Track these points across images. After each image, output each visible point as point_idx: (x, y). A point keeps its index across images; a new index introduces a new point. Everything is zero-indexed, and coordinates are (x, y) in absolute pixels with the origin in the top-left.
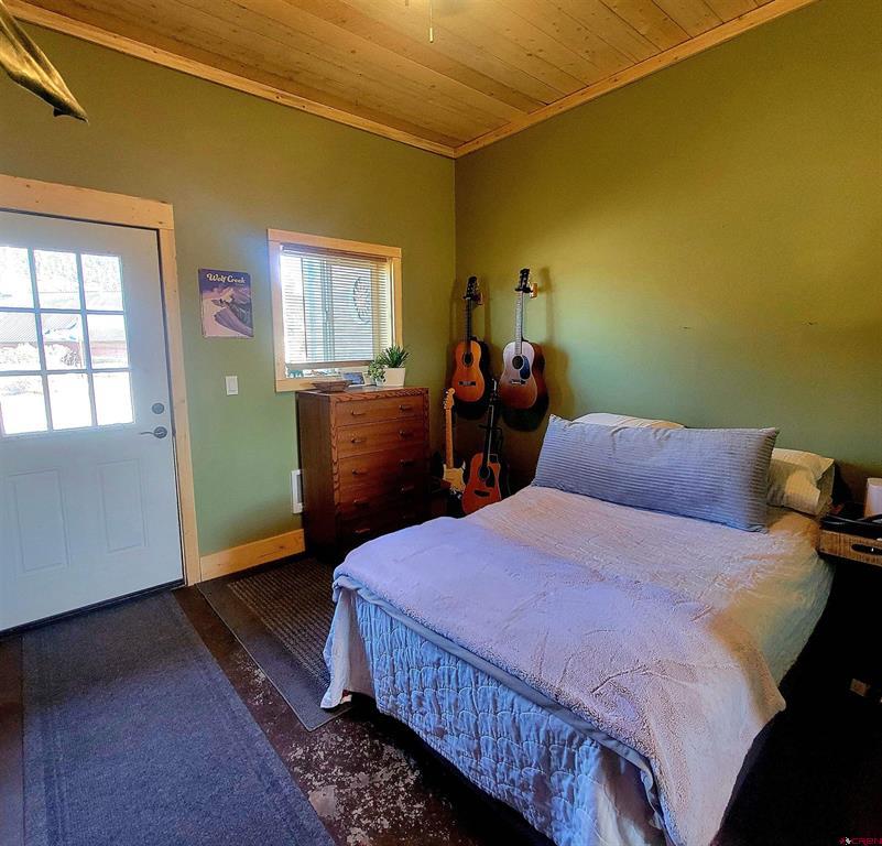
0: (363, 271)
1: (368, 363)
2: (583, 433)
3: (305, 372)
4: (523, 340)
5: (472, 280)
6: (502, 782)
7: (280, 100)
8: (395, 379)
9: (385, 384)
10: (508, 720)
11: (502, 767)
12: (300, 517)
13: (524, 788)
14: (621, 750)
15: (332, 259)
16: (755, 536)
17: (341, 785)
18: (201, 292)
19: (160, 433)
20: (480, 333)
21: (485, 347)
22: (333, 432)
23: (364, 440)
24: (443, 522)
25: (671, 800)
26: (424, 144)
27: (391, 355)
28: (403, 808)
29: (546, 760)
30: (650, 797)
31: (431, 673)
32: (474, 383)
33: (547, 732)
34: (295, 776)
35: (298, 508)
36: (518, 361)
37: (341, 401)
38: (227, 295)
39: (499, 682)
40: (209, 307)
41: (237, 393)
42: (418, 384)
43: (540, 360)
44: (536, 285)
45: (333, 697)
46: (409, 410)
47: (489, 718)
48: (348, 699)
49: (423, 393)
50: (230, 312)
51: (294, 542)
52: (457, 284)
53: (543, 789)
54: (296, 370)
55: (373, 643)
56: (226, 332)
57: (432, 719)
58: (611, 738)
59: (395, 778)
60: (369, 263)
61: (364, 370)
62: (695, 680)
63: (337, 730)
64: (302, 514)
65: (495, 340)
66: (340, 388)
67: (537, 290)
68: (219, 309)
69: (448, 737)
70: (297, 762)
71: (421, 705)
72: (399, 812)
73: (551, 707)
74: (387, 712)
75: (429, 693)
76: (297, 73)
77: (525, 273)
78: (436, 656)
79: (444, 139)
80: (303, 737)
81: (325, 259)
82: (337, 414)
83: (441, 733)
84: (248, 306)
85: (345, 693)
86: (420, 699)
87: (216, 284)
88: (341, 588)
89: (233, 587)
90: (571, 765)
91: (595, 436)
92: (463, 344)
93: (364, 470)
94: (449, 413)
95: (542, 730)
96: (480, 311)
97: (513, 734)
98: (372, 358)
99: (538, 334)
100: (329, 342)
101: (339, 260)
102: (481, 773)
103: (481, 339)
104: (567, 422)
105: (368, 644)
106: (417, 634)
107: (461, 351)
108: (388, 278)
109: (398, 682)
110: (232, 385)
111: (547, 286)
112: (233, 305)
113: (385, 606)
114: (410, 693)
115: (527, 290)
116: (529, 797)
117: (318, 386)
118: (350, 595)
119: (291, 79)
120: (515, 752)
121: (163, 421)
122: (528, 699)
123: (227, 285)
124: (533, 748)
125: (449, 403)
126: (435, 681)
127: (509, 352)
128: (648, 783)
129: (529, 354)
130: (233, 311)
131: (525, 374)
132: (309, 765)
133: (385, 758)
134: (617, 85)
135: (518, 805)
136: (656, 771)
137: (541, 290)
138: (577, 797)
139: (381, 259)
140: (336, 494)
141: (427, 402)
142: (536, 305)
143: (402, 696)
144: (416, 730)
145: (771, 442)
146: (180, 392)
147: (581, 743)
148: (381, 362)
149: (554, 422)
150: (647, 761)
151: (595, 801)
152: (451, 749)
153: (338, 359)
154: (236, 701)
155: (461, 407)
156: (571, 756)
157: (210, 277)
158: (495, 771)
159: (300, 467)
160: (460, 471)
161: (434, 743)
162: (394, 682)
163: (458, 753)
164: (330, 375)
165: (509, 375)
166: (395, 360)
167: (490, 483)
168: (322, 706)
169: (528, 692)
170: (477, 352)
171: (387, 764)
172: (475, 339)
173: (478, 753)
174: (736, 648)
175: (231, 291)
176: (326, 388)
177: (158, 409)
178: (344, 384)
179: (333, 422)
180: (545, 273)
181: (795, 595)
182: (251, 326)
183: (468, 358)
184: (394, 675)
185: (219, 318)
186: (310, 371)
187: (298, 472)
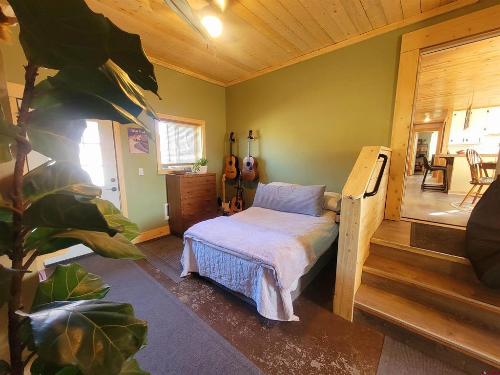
0: (191, 129)
1: (193, 164)
2: (269, 188)
3: (169, 167)
4: (250, 156)
5: (232, 134)
6: (238, 286)
7: (158, 63)
8: (204, 170)
9: (199, 172)
10: (239, 267)
11: (238, 282)
12: (168, 221)
13: (244, 286)
14: (268, 267)
15: (178, 124)
16: (318, 218)
17: (189, 295)
18: (129, 136)
19: (114, 189)
20: (235, 153)
21: (237, 159)
22: (181, 189)
23: (192, 192)
24: (222, 218)
25: (280, 276)
26: (213, 82)
27: (202, 161)
28: (209, 298)
29: (250, 275)
30: (275, 277)
31: (217, 259)
32: (233, 172)
33: (250, 267)
34: (174, 294)
35: (167, 218)
36: (248, 164)
37: (184, 178)
38: (139, 138)
39: (237, 257)
40: (132, 142)
41: (143, 174)
42: (212, 172)
43: (256, 164)
44: (255, 136)
45: (185, 273)
46: (209, 181)
47: (234, 268)
48: (190, 274)
49: (214, 175)
50: (140, 144)
51: (166, 231)
52: (226, 134)
53: (249, 284)
54: (166, 166)
55: (198, 255)
56: (138, 151)
57: (217, 273)
58: (266, 264)
59: (206, 292)
60: (193, 126)
61: (192, 166)
62: (290, 250)
63: (186, 282)
64: (169, 220)
65: (240, 156)
66: (183, 173)
67: (255, 138)
68: (136, 143)
69: (222, 278)
70: (174, 291)
71: (214, 270)
72: (207, 299)
73: (251, 260)
74: (203, 275)
75: (216, 265)
76: (165, 54)
77: (251, 132)
78: (219, 253)
79: (221, 80)
80: (175, 284)
81: (176, 124)
82: (182, 182)
83: (220, 277)
84: (147, 142)
85: (188, 273)
86: (214, 268)
87: (134, 133)
88: (187, 238)
89: (143, 246)
90: (256, 275)
91: (273, 189)
92: (229, 157)
93: (193, 203)
94: (224, 183)
95: (249, 267)
96: (234, 146)
97: (241, 271)
98: (194, 162)
99: (255, 154)
100: (178, 156)
101: (181, 125)
102: (232, 285)
103: (235, 156)
104: (264, 185)
105: (196, 255)
106: (212, 248)
107: (228, 160)
108: (200, 132)
109: (206, 265)
110: (141, 172)
111: (259, 137)
112: (141, 142)
113: (202, 242)
114: (210, 267)
115: (251, 138)
116: (245, 288)
117: (174, 172)
118: (190, 240)
119: (162, 56)
120: (241, 276)
121: (115, 185)
122: (245, 259)
123: (139, 133)
124: (246, 273)
125: (224, 179)
126: (218, 261)
127: (245, 160)
128: (274, 273)
129: (252, 161)
130: (141, 144)
131: (251, 169)
132: (177, 291)
133: (203, 288)
134: (281, 67)
135: (243, 291)
136: (276, 270)
137: (257, 138)
138: (258, 283)
139: (197, 125)
140: (182, 211)
141: (216, 178)
142: (255, 144)
143: (208, 269)
144: (212, 278)
145: (324, 189)
146: (121, 174)
147: (259, 268)
148: (198, 164)
149: (260, 185)
150: (274, 268)
151: (262, 282)
152: (224, 281)
153: (181, 163)
154: (150, 277)
155: (228, 180)
156: (256, 272)
157: (132, 131)
158: (236, 284)
159: (168, 203)
160: (228, 204)
161: (218, 281)
162: (205, 265)
163: (225, 281)
164: (178, 168)
165: (245, 169)
166: (204, 163)
167: (239, 208)
168: (181, 276)
169: (245, 257)
170: (234, 161)
171: (203, 289)
172: (233, 156)
173: (231, 280)
174: (304, 244)
175: (140, 136)
176: (177, 173)
177: (113, 180)
178: (185, 171)
179: (181, 185)
180: (258, 132)
181: (326, 233)
182: (148, 150)
183: (231, 163)
184: (205, 263)
185: (136, 146)
186: (171, 167)
187: (167, 204)
